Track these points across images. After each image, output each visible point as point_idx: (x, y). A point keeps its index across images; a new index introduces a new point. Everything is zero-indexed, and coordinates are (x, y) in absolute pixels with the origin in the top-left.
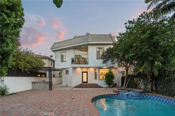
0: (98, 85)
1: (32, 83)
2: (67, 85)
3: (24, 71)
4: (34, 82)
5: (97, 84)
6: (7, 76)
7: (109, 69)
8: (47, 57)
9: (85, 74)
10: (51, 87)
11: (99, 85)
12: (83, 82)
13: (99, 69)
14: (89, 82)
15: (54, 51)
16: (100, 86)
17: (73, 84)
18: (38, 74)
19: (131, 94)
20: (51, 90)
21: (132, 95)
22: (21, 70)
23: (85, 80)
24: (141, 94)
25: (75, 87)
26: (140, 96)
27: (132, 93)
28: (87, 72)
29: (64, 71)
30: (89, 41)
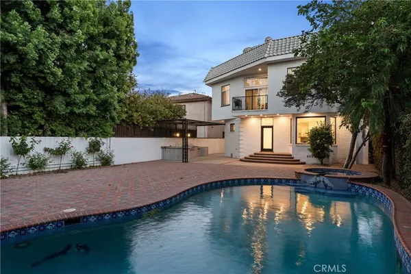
0: (293, 158)
1: (162, 148)
2: (232, 154)
3: (144, 127)
4: (165, 148)
5: (291, 155)
6: (114, 136)
7: (324, 118)
8: (207, 97)
9: (267, 132)
10: (185, 159)
11: (295, 159)
12: (262, 149)
13: (297, 118)
14: (276, 151)
15: (211, 85)
16: (299, 160)
17: (241, 154)
18: (177, 132)
19: (324, 182)
20: (187, 162)
21: (326, 186)
22: (138, 125)
23: (267, 145)
24: (353, 184)
25: (241, 160)
26: (349, 190)
27: (327, 181)
28: (272, 127)
29: (228, 125)
30: (266, 55)
